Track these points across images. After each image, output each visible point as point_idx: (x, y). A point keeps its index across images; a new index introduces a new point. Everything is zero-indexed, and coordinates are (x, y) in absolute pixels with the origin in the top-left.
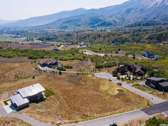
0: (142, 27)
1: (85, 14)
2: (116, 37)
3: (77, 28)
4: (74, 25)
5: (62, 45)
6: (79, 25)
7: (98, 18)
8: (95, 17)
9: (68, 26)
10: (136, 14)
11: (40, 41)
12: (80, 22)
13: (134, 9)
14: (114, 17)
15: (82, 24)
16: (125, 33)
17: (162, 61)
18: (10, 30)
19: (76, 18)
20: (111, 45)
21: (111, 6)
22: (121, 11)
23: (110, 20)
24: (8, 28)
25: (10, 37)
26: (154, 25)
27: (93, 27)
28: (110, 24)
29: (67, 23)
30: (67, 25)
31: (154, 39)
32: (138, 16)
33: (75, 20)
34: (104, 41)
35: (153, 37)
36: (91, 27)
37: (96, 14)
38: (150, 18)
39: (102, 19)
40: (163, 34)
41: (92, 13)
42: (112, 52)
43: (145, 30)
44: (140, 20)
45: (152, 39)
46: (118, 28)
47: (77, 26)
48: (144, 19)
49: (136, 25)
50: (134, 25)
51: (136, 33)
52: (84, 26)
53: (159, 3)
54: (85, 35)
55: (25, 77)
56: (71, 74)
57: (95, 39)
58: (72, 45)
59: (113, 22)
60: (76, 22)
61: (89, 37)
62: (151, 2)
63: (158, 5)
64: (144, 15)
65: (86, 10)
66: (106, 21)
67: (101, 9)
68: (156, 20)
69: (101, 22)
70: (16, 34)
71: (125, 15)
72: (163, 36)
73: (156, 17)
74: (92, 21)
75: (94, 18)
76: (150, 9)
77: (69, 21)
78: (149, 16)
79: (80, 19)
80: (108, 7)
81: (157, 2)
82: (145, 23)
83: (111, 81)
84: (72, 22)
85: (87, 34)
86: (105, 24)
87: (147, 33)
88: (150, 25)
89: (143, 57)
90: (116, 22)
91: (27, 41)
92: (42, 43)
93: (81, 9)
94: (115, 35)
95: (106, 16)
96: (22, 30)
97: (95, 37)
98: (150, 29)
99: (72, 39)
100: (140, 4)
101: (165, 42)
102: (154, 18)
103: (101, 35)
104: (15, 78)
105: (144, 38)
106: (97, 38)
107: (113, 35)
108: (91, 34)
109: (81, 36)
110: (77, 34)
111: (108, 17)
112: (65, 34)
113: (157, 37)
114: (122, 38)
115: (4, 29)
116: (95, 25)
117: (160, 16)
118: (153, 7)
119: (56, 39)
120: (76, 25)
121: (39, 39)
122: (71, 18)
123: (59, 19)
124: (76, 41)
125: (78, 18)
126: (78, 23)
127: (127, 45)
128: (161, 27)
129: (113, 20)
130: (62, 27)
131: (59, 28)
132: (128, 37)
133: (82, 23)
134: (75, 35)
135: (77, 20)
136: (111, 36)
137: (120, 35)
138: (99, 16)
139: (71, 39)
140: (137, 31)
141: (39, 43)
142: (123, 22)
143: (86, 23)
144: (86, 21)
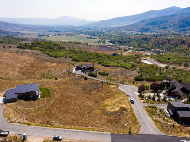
1: (176, 14)
3: (161, 31)
4: (158, 28)
5: (131, 50)
6: (165, 28)
8: (189, 18)
9: (151, 28)
11: (111, 44)
12: (167, 24)
15: (169, 26)
18: (89, 31)
24: (89, 28)
25: (85, 38)
27: (183, 30)
29: (150, 25)
33: (161, 22)
36: (180, 31)
41: (187, 13)
47: (161, 29)
52: (171, 29)
54: (165, 40)
55: (51, 77)
56: (96, 81)
57: (177, 46)
58: (141, 50)
60: (161, 24)
61: (169, 43)
65: (180, 8)
70: (92, 35)
74: (183, 23)
75: (187, 20)
77: (153, 23)
79: (168, 20)
84: (157, 24)
91: (98, 42)
92: (111, 46)
93: (174, 8)
96: (100, 31)
97: (177, 43)
99: (148, 44)
103: (187, 41)
104: (41, 77)
106: (179, 45)
108: (172, 39)
109: (160, 41)
110: (156, 38)
112: (141, 38)
115: (84, 30)
116: (186, 28)
119: (128, 42)
120: (160, 27)
121: (111, 42)
122: (157, 19)
123: (142, 20)
125: (165, 19)
126: (163, 25)
130: (144, 29)
131: (140, 31)
134: (153, 40)
135: (164, 21)
139: (146, 43)
141: (109, 46)
143: (175, 25)
144: (175, 23)
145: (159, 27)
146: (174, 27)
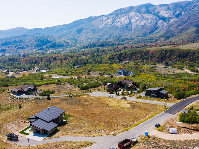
0: (98, 47)
1: (28, 34)
2: (75, 59)
6: (22, 48)
7: (45, 39)
8: (43, 38)
9: (7, 49)
10: (88, 34)
12: (24, 44)
13: (85, 30)
14: (64, 38)
16: (83, 54)
17: (140, 77)
19: (16, 39)
20: (75, 68)
21: (59, 26)
22: (71, 31)
23: (61, 41)
26: (109, 45)
27: (41, 49)
28: (61, 46)
29: (4, 45)
30: (5, 47)
31: (115, 59)
32: (91, 37)
33: (15, 42)
34: (62, 64)
35: (114, 57)
36: (39, 50)
37: (42, 34)
38: (103, 38)
39: (51, 40)
40: (122, 53)
41: (37, 33)
42: (82, 74)
43: (103, 51)
44: (93, 41)
45: (113, 59)
46: (72, 50)
47: (19, 49)
48: (97, 39)
49: (91, 46)
50: (89, 46)
51: (95, 54)
52: (29, 48)
53: (109, 24)
57: (51, 63)
58: (24, 71)
59: (64, 43)
60: (17, 45)
61: (42, 61)
62: (102, 23)
63: (109, 26)
64: (96, 35)
65: (28, 29)
66: (57, 42)
67: (46, 28)
68: (109, 40)
69: (50, 44)
71: (76, 36)
72: (123, 56)
73: (108, 37)
74: (39, 42)
75: (41, 39)
76: (101, 30)
77: (7, 43)
78: (102, 37)
79: (22, 40)
80: (55, 26)
81: (107, 23)
82: (100, 43)
83: (113, 97)
84: (12, 44)
85: (38, 58)
86: (56, 46)
87: (106, 54)
88: (105, 46)
89: (119, 75)
90: (68, 43)
93: (21, 29)
94: (73, 57)
95: (55, 37)
97: (49, 60)
98: (108, 50)
99: (20, 64)
100: (90, 24)
101: (126, 62)
102: (107, 39)
103: (57, 58)
105: (105, 59)
106: (52, 61)
107: (70, 57)
108: (43, 57)
109: (31, 60)
110: (25, 58)
111: (58, 37)
112: (7, 59)
113: (117, 57)
114: (82, 59)
116: (43, 47)
117: (112, 37)
118: (104, 27)
120: (18, 47)
122: (10, 39)
124: (27, 66)
125: (19, 39)
126: (20, 45)
127: (92, 66)
128: (117, 48)
129: (65, 41)
132: (89, 59)
133: (26, 45)
134: (23, 59)
135: (19, 41)
136: (68, 58)
137: (78, 57)
138: (46, 37)
139: (18, 64)
140: (95, 52)
142: (76, 43)
143: (31, 45)
144: (31, 42)
145: (15, 47)
146: (31, 46)
